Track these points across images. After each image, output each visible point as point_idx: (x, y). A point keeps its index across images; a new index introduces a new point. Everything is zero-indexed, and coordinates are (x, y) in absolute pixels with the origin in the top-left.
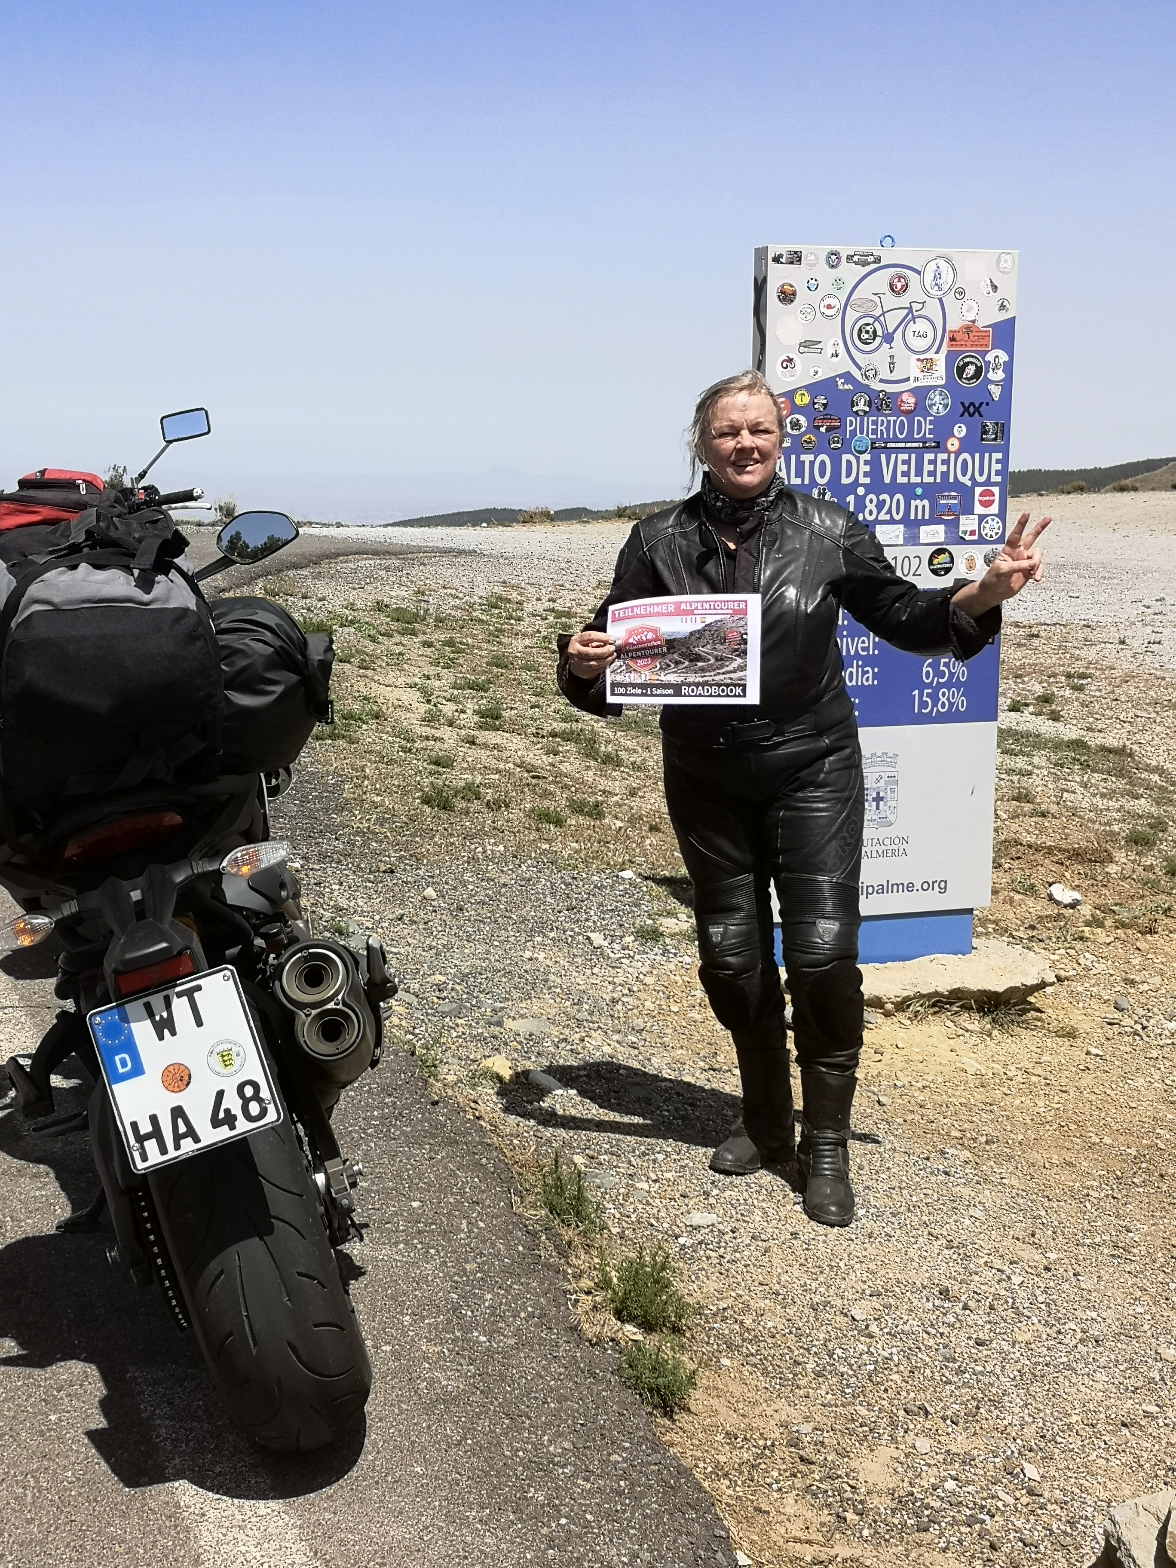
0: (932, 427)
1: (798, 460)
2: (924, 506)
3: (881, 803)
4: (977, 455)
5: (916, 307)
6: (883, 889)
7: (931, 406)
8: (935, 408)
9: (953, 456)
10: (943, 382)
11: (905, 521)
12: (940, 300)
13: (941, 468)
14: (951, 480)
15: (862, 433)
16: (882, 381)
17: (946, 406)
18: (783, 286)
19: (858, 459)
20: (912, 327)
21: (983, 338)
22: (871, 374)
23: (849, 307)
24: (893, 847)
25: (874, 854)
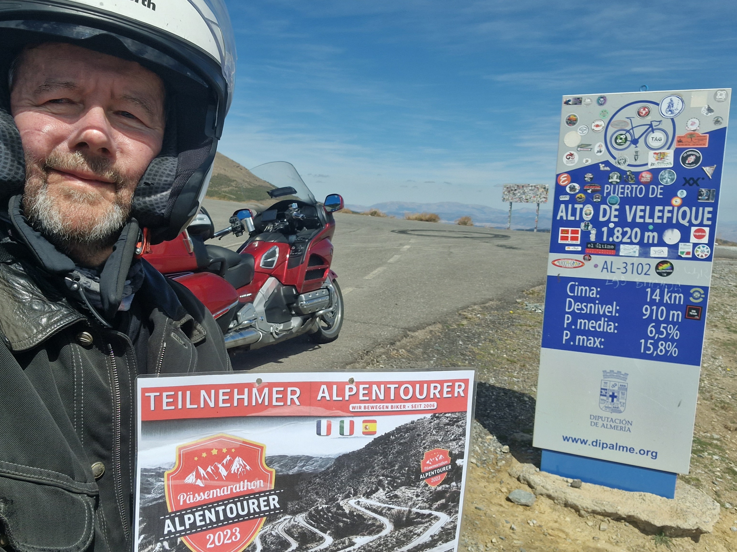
0: (662, 191)
1: (573, 207)
2: (654, 237)
3: (615, 399)
4: (694, 209)
5: (654, 124)
6: (613, 447)
7: (662, 180)
8: (665, 181)
9: (676, 209)
10: (671, 166)
11: (641, 243)
12: (672, 120)
13: (667, 215)
14: (674, 221)
15: (614, 193)
16: (629, 165)
17: (672, 180)
18: (569, 116)
19: (611, 208)
20: (652, 135)
21: (702, 140)
22: (622, 162)
23: (610, 126)
24: (621, 425)
25: (609, 426)
